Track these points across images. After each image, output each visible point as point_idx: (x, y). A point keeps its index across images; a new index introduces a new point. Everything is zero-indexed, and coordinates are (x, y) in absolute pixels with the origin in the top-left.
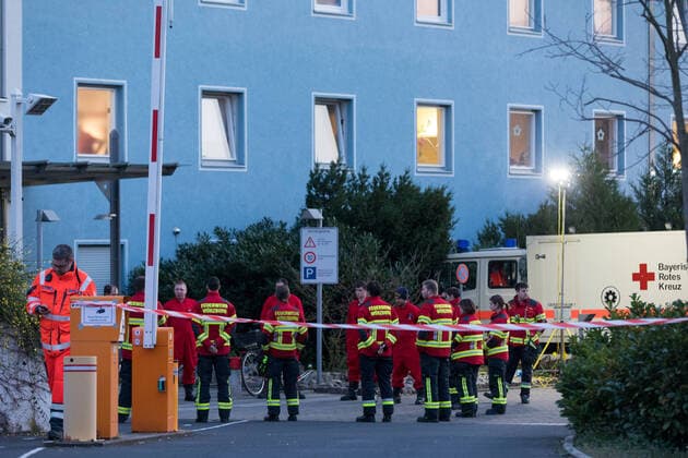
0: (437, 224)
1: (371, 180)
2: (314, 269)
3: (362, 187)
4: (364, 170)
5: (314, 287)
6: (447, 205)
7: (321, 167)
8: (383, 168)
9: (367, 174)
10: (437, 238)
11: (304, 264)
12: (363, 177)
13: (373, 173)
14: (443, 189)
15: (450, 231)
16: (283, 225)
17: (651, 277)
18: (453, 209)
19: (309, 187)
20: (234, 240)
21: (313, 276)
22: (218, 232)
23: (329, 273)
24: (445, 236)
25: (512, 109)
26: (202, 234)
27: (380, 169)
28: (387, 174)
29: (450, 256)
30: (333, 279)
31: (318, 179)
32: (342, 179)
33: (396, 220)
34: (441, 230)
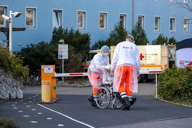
0: (86, 43)
1: (69, 32)
2: (62, 55)
3: (66, 33)
4: (67, 29)
5: (62, 60)
6: (89, 38)
7: (56, 28)
8: (72, 28)
9: (68, 30)
10: (87, 46)
11: (59, 54)
12: (67, 31)
13: (69, 30)
14: (88, 34)
15: (90, 45)
16: (47, 43)
17: (143, 57)
18: (90, 39)
19: (53, 33)
20: (35, 47)
21: (61, 57)
22: (31, 45)
23: (66, 56)
24: (88, 46)
25: (100, 13)
26: (28, 45)
27: (71, 29)
28: (73, 30)
29: (90, 51)
30: (67, 58)
31: (56, 31)
32: (62, 31)
33: (77, 42)
34: (88, 44)
